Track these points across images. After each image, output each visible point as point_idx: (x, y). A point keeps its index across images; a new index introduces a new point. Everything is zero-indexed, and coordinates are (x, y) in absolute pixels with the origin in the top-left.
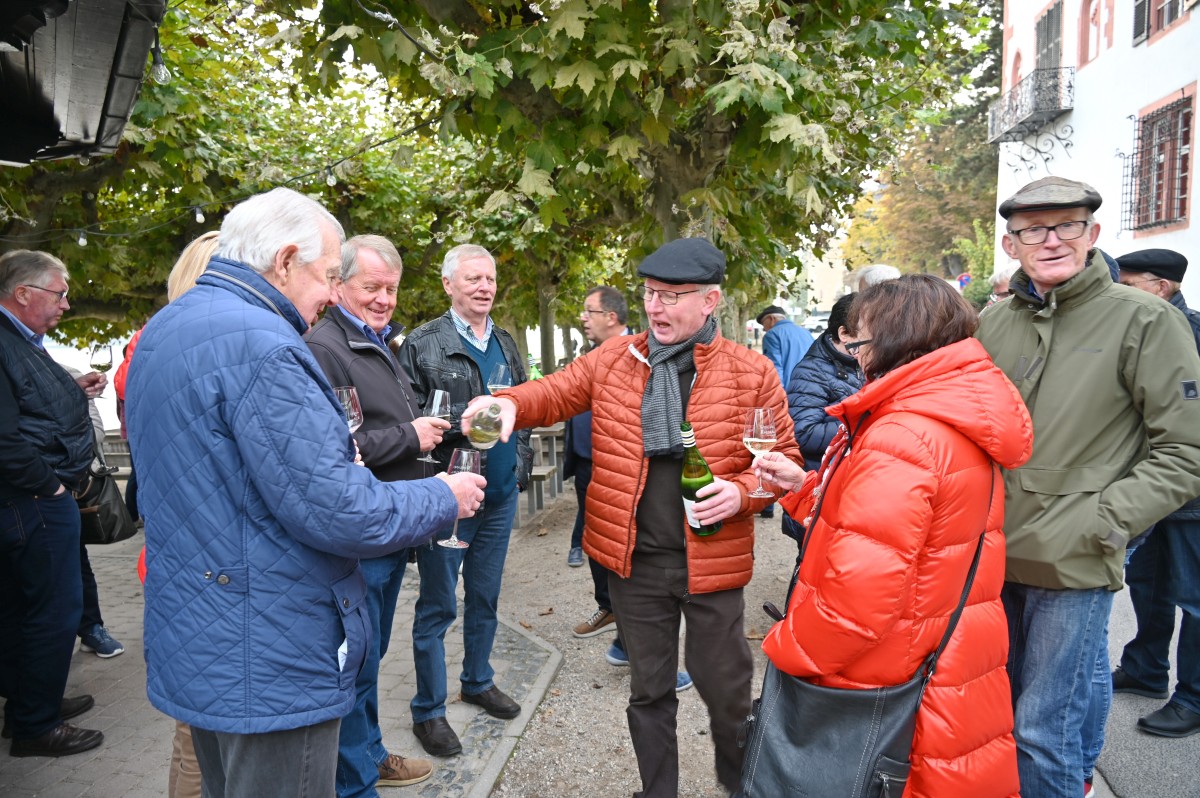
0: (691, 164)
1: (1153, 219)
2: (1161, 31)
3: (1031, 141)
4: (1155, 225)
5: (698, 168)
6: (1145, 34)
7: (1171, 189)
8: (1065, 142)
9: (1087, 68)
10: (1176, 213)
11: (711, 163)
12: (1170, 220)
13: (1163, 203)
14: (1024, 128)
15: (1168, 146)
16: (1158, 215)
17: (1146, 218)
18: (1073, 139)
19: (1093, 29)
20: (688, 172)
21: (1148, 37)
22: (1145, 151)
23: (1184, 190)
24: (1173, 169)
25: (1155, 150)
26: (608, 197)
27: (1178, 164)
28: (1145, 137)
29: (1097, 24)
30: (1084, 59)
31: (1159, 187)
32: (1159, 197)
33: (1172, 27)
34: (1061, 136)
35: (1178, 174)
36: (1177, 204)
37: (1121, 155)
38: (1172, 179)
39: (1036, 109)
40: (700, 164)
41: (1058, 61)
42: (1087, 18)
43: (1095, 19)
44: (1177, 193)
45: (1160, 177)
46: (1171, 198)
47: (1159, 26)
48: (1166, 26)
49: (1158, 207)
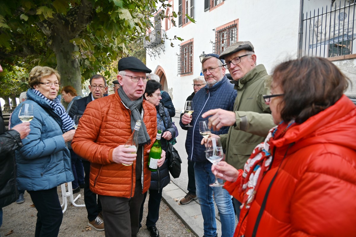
0: (70, 29)
2: (185, 24)
3: (155, 48)
4: (186, 73)
5: (73, 31)
6: (181, 24)
7: (188, 64)
8: (163, 50)
9: (168, 31)
10: (190, 71)
11: (78, 30)
12: (188, 73)
14: (153, 45)
15: (187, 54)
16: (186, 71)
17: (183, 72)
18: (165, 49)
19: (169, 21)
20: (68, 33)
21: (182, 25)
22: (182, 54)
23: (191, 65)
26: (21, 44)
27: (190, 58)
28: (182, 51)
30: (167, 29)
31: (186, 64)
32: (186, 66)
33: (187, 24)
34: (162, 48)
36: (190, 68)
37: (177, 55)
38: (188, 62)
39: (156, 40)
40: (73, 30)
41: (160, 28)
45: (186, 61)
46: (188, 67)
49: (186, 69)
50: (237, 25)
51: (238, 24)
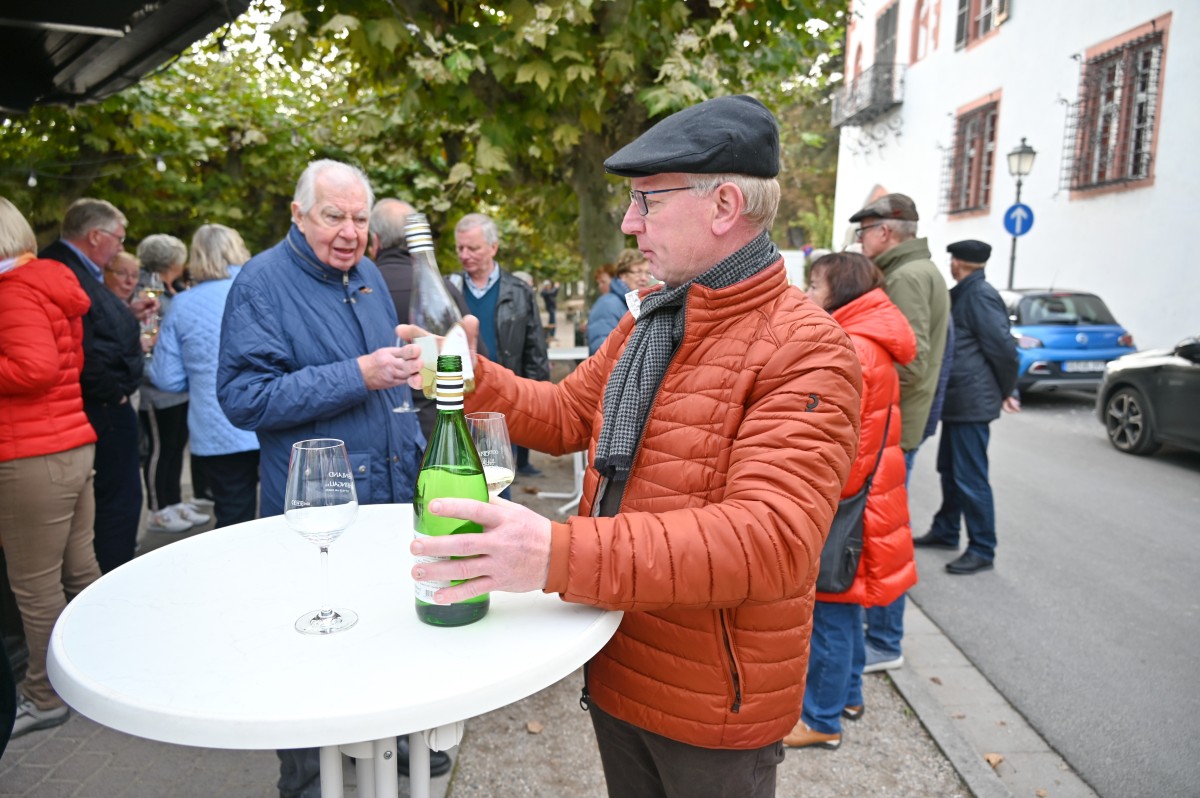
1: (963, 205)
2: (977, 40)
3: (868, 128)
4: (966, 209)
6: (965, 40)
7: (978, 181)
8: (896, 132)
9: (917, 66)
10: (981, 201)
12: (976, 208)
13: (972, 192)
14: (863, 116)
15: (977, 143)
16: (967, 203)
17: (958, 204)
18: (903, 129)
19: (922, 31)
21: (967, 44)
22: (960, 145)
24: (980, 163)
25: (968, 146)
27: (985, 159)
28: (960, 133)
29: (926, 26)
30: (914, 58)
31: (969, 178)
32: (969, 186)
33: (986, 38)
34: (894, 126)
35: (984, 168)
36: (982, 194)
37: (941, 147)
38: (979, 171)
39: (874, 99)
41: (893, 57)
42: (918, 22)
43: (925, 22)
44: (983, 185)
45: (970, 169)
46: (978, 188)
47: (976, 36)
48: (981, 36)
49: (968, 195)
50: (1164, 37)
51: (1167, 33)
